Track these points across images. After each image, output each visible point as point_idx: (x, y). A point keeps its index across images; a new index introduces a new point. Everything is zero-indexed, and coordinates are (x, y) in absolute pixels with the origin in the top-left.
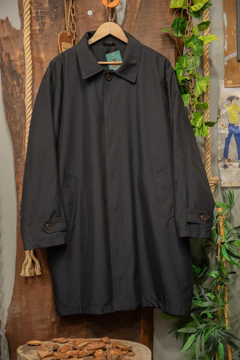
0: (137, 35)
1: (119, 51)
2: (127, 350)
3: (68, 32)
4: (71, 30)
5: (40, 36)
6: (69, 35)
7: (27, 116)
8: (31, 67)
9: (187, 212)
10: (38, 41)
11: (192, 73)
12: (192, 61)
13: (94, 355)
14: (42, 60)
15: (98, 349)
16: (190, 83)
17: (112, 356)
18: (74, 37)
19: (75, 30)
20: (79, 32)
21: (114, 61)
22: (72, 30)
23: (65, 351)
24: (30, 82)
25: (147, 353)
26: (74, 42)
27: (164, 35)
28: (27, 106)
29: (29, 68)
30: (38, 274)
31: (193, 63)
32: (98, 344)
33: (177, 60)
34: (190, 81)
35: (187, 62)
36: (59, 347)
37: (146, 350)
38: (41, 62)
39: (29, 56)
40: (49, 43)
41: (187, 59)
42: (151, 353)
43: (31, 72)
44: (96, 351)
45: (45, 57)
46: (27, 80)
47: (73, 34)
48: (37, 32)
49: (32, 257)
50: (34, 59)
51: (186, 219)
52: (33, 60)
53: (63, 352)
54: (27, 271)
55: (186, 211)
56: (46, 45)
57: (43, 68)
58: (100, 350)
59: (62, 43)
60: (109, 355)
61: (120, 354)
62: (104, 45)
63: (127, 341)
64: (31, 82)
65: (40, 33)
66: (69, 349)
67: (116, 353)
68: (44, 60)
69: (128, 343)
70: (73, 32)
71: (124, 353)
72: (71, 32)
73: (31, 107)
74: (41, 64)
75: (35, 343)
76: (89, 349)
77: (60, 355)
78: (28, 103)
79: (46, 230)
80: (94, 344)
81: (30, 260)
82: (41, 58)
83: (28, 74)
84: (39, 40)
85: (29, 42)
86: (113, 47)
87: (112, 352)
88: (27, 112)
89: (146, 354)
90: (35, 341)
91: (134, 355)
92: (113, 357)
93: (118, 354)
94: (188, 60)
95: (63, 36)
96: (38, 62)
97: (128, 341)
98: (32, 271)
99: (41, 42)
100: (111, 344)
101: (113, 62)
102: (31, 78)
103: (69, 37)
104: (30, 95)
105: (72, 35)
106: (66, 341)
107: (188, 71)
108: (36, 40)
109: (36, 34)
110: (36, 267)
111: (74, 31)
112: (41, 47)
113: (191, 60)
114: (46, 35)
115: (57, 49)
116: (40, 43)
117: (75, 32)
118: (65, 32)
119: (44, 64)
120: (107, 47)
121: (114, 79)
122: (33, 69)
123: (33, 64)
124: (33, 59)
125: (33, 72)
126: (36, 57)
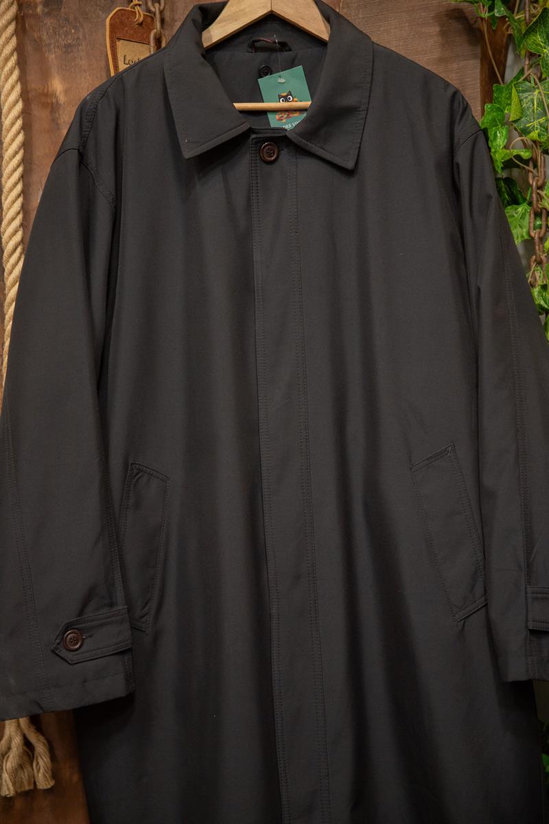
0: (361, 16)
1: (299, 69)
3: (137, 8)
4: (146, 4)
5: (49, 22)
6: (141, 19)
7: (7, 278)
8: (19, 122)
9: (529, 595)
10: (40, 38)
11: (539, 135)
12: (538, 99)
14: (54, 101)
16: (529, 171)
18: (158, 25)
19: (160, 4)
20: (172, 10)
21: (286, 99)
22: (150, 4)
24: (15, 170)
26: (158, 41)
27: (447, 15)
28: (9, 247)
29: (13, 124)
30: (45, 787)
31: (541, 103)
33: (488, 96)
34: (531, 164)
35: (521, 101)
38: (52, 107)
39: (13, 87)
40: (79, 45)
41: (523, 92)
43: (21, 138)
45: (66, 92)
46: (8, 163)
47: (155, 14)
48: (39, 9)
49: (26, 732)
50: (30, 96)
51: (527, 621)
52: (28, 99)
54: (8, 779)
55: (526, 593)
56: (67, 52)
57: (57, 124)
59: (120, 44)
62: (254, 47)
64: (20, 169)
65: (49, 14)
68: (62, 99)
70: (153, 9)
72: (149, 11)
73: (19, 250)
74: (51, 112)
78: (10, 238)
79: (64, 653)
81: (17, 741)
82: (54, 94)
83: (10, 145)
84: (45, 37)
85: (14, 41)
86: (282, 56)
88: (8, 267)
94: (526, 95)
95: (121, 22)
96: (45, 105)
98: (24, 775)
99: (53, 41)
101: (282, 104)
102: (19, 157)
103: (141, 24)
104: (18, 213)
105: (152, 18)
107: (525, 132)
108: (36, 35)
109: (35, 16)
110: (38, 763)
111: (157, 5)
112: (52, 57)
113: (536, 92)
114: (67, 20)
115: (103, 64)
116: (50, 44)
117: (162, 8)
118: (129, 9)
119: (61, 112)
120: (261, 56)
121: (285, 156)
122: (26, 127)
123: (26, 113)
124: (24, 95)
125: (25, 139)
126: (36, 90)
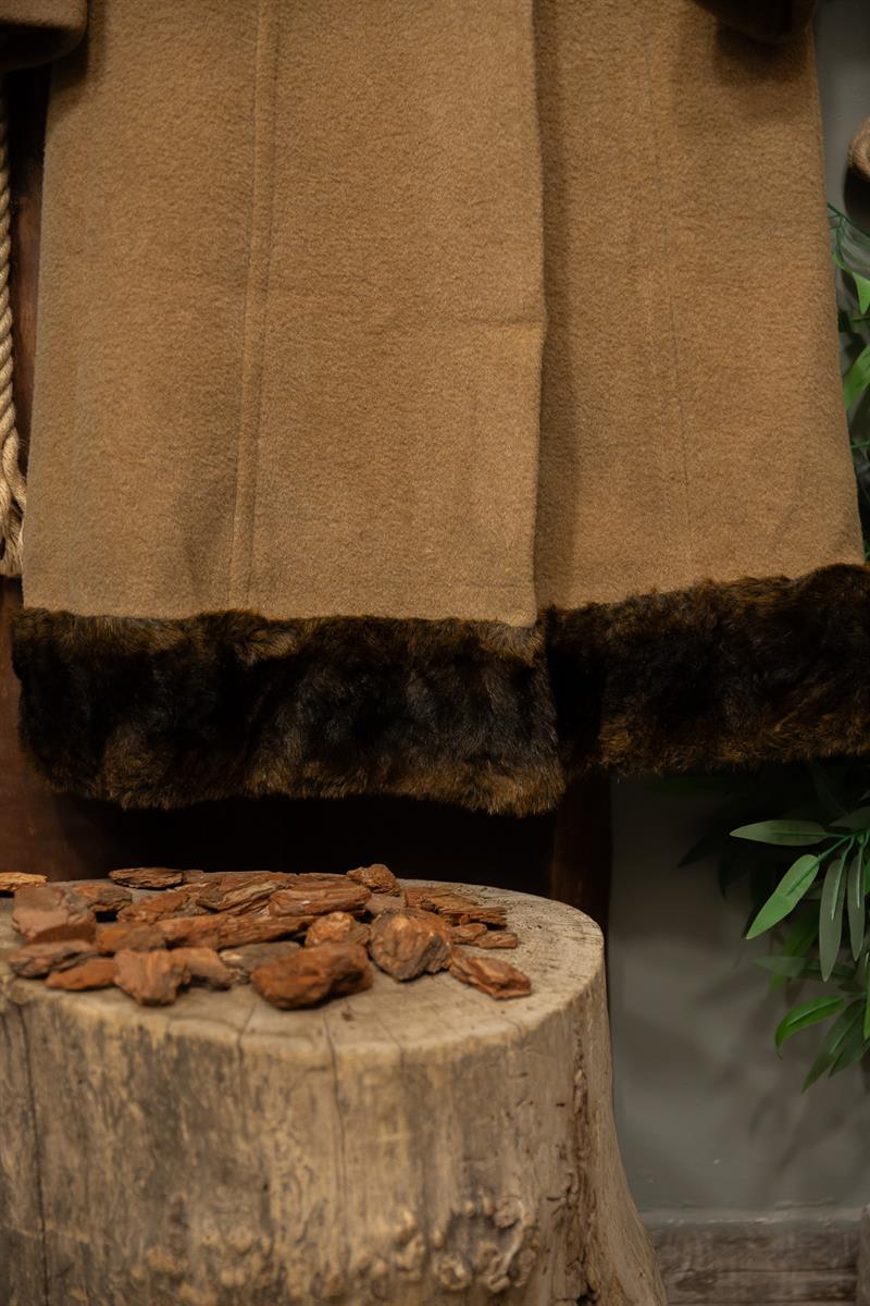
2: (477, 921)
13: (304, 937)
15: (326, 913)
17: (397, 944)
23: (151, 917)
25: (579, 935)
32: (330, 887)
36: (131, 900)
37: (578, 924)
42: (602, 938)
44: (314, 921)
53: (145, 921)
58: (339, 915)
60: (381, 939)
61: (443, 934)
63: (482, 887)
66: (178, 909)
67: (420, 930)
69: (486, 894)
71: (465, 932)
75: (12, 885)
76: (284, 912)
77: (123, 932)
80: (310, 889)
87: (401, 923)
89: (575, 939)
90: (17, 874)
91: (514, 945)
92: (401, 948)
93: (432, 934)
97: (489, 888)
100: (403, 894)
106: (178, 879)
